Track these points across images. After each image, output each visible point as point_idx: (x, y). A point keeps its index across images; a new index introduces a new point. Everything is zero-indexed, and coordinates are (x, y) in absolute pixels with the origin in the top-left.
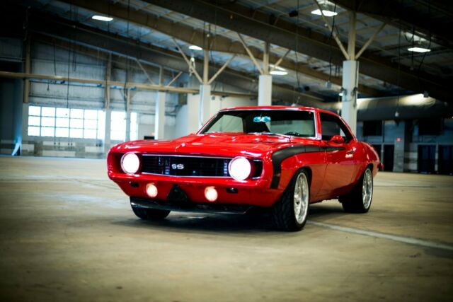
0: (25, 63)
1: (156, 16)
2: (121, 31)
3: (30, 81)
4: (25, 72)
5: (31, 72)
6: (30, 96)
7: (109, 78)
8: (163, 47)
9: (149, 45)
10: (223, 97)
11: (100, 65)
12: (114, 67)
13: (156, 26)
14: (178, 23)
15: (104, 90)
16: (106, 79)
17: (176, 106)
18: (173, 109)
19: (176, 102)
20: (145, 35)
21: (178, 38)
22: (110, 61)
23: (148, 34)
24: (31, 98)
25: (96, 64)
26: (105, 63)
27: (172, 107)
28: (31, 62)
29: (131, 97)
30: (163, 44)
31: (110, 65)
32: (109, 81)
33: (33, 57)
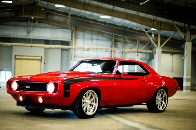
0: (72, 41)
1: (132, 14)
2: (117, 23)
3: (75, 50)
4: (72, 45)
5: (75, 45)
6: (75, 57)
7: (113, 47)
8: (139, 29)
9: (131, 29)
10: (172, 54)
11: (109, 40)
12: (116, 41)
13: (132, 19)
14: (143, 17)
15: (111, 53)
16: (112, 47)
17: (148, 60)
18: (147, 61)
19: (148, 58)
20: (128, 24)
21: (144, 25)
22: (114, 38)
23: (130, 24)
24: (75, 58)
25: (106, 40)
26: (111, 39)
27: (146, 60)
28: (75, 40)
29: (125, 56)
30: (139, 28)
31: (113, 40)
32: (113, 48)
33: (76, 38)
